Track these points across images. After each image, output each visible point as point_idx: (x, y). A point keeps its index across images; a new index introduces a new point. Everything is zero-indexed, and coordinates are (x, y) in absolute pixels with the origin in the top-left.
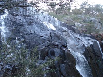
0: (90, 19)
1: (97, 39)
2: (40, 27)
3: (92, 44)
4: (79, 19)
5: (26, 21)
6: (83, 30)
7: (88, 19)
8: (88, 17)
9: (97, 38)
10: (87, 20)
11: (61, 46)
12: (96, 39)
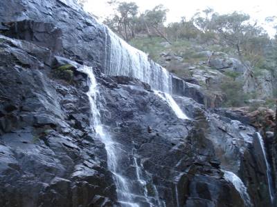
0: (227, 61)
1: (256, 125)
2: (163, 114)
3: (251, 142)
4: (199, 56)
5: (136, 101)
6: (217, 96)
7: (221, 60)
8: (220, 55)
9: (254, 122)
10: (219, 62)
11: (209, 164)
12: (253, 126)
